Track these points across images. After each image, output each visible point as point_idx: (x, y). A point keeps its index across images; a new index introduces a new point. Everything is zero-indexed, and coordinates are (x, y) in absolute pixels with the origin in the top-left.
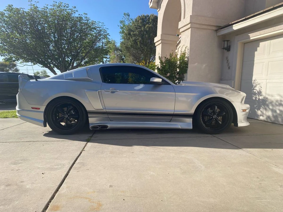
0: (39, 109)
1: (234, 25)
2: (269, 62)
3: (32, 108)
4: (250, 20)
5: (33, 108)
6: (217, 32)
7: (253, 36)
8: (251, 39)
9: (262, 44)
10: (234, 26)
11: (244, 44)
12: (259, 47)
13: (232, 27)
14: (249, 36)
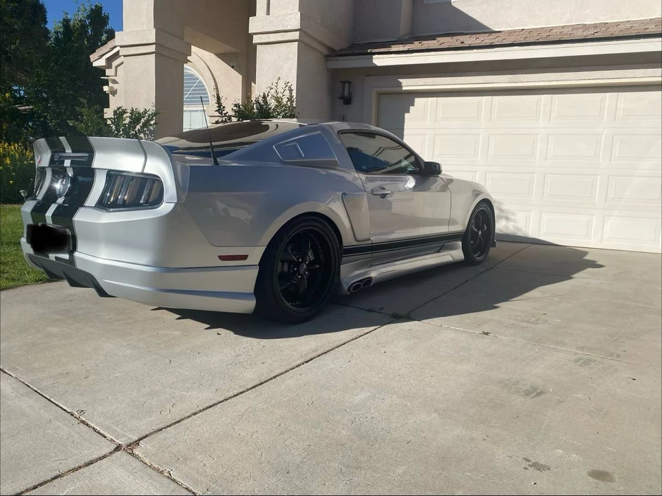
0: (244, 257)
1: (376, 56)
2: (435, 135)
3: (219, 257)
4: (414, 54)
5: (222, 258)
6: (327, 60)
7: (408, 84)
8: (404, 88)
9: (418, 101)
10: (374, 57)
11: (381, 94)
12: (413, 105)
13: (372, 59)
14: (401, 83)
